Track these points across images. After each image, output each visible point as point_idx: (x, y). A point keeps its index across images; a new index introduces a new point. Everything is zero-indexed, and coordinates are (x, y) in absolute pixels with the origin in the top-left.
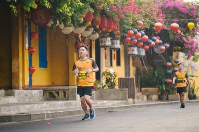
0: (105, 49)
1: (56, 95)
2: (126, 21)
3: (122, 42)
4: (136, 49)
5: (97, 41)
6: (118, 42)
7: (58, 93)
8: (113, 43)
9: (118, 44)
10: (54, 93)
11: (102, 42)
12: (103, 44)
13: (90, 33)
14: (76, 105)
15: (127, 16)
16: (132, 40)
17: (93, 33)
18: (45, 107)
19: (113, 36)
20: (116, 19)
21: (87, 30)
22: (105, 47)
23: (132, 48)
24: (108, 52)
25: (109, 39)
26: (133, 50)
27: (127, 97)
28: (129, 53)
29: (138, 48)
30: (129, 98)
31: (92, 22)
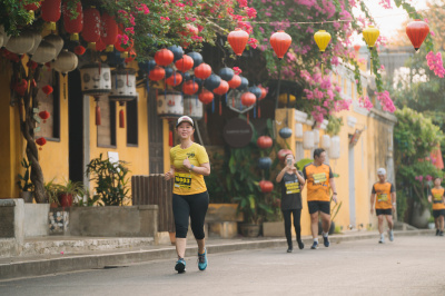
0: (97, 99)
2: (153, 23)
3: (141, 82)
4: (178, 99)
5: (74, 77)
6: (132, 79)
8: (116, 84)
9: (131, 88)
11: (87, 79)
12: (90, 86)
13: (53, 53)
15: (155, 9)
16: (168, 74)
17: (62, 54)
19: (119, 69)
20: (127, 18)
21: (45, 44)
22: (97, 93)
23: (170, 97)
24: (104, 106)
25: (107, 71)
26: (171, 104)
28: (164, 109)
29: (185, 97)
30: (160, 230)
31: (59, 24)
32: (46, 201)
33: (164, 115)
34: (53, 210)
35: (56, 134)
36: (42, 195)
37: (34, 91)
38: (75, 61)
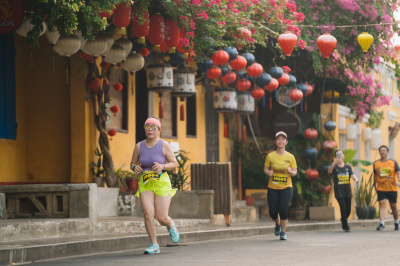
0: (160, 95)
1: (39, 205)
2: (211, 27)
3: (199, 80)
4: (233, 95)
5: (141, 75)
6: (192, 77)
7: (43, 200)
8: (178, 81)
9: (190, 85)
10: (34, 199)
11: (152, 77)
12: (155, 83)
13: (123, 54)
14: (87, 228)
15: (213, 15)
16: (224, 73)
17: (131, 56)
18: (11, 235)
19: (180, 68)
20: (188, 23)
21: (116, 47)
22: (160, 90)
23: (225, 93)
24: (167, 101)
25: (169, 70)
26: (226, 99)
27: (212, 210)
28: (219, 104)
29: (239, 93)
30: (216, 213)
31: (129, 29)
32: (116, 185)
33: (219, 109)
34: (122, 194)
35: (125, 126)
36: (112, 180)
37: (106, 87)
38: (141, 62)
